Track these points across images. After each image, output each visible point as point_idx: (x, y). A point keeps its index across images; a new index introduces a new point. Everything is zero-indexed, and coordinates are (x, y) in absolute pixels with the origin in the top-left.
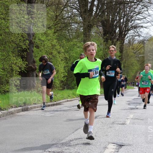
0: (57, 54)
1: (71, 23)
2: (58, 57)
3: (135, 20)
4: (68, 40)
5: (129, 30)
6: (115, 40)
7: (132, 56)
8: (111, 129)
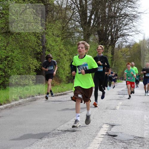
0: (64, 56)
1: (74, 32)
2: (64, 58)
3: (123, 30)
4: (72, 45)
5: (118, 37)
6: (108, 45)
7: (121, 57)
8: (105, 113)
